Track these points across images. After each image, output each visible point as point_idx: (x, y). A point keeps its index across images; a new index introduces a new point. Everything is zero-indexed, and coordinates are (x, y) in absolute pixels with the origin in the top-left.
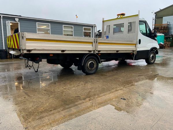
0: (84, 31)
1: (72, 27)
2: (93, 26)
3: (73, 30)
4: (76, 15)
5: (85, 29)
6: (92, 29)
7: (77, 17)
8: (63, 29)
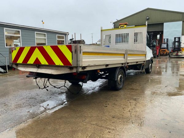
0: (57, 39)
1: (45, 34)
2: (66, 34)
3: (46, 38)
4: (42, 21)
5: (59, 37)
6: (66, 37)
7: (43, 23)
8: (36, 37)
